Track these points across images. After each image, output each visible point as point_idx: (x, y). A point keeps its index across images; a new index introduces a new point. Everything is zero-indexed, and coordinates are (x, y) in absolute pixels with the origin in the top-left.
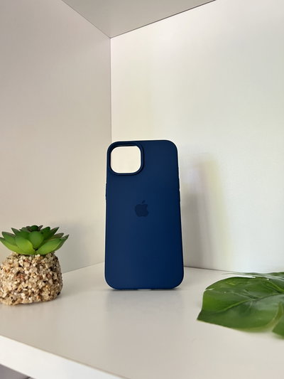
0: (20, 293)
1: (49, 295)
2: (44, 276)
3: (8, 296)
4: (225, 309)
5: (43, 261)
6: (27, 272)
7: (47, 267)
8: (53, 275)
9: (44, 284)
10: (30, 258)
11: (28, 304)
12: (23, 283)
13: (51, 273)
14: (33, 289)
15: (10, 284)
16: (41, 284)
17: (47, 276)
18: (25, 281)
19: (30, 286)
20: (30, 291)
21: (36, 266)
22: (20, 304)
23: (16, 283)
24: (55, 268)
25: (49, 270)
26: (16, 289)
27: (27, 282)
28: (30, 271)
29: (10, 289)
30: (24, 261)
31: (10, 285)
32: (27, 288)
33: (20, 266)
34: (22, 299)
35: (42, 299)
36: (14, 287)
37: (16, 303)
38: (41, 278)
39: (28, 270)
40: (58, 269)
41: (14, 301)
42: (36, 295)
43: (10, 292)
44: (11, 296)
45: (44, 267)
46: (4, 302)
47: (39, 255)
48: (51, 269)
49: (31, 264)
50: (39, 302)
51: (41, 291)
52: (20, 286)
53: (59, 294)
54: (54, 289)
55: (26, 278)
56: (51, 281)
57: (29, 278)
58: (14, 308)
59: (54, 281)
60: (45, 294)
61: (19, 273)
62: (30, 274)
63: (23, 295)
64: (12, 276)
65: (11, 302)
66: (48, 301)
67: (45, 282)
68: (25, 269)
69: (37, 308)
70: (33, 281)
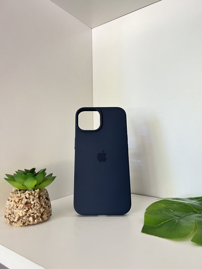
0: (28, 217)
1: (47, 217)
2: (43, 204)
4: (160, 224)
5: (41, 194)
6: (32, 202)
7: (44, 197)
9: (44, 210)
10: (33, 192)
11: (34, 224)
12: (30, 210)
14: (37, 214)
15: (21, 211)
16: (42, 210)
17: (45, 204)
18: (32, 209)
19: (35, 212)
20: (35, 215)
21: (38, 197)
22: (28, 225)
23: (25, 210)
25: (46, 200)
26: (26, 215)
27: (33, 209)
28: (35, 201)
29: (21, 215)
30: (29, 194)
32: (33, 213)
33: (27, 198)
34: (30, 222)
35: (43, 220)
36: (24, 213)
37: (26, 224)
38: (42, 205)
39: (33, 200)
41: (24, 223)
42: (39, 218)
43: (20, 217)
44: (20, 220)
46: (15, 224)
47: (38, 190)
49: (34, 196)
50: (41, 222)
51: (42, 214)
52: (28, 213)
54: (49, 213)
55: (32, 206)
56: (47, 207)
57: (34, 206)
59: (49, 207)
60: (45, 217)
61: (27, 203)
62: (34, 203)
63: (31, 219)
64: (22, 206)
65: (22, 225)
66: (46, 221)
67: (44, 208)
68: (31, 200)
69: (40, 226)
70: (37, 208)
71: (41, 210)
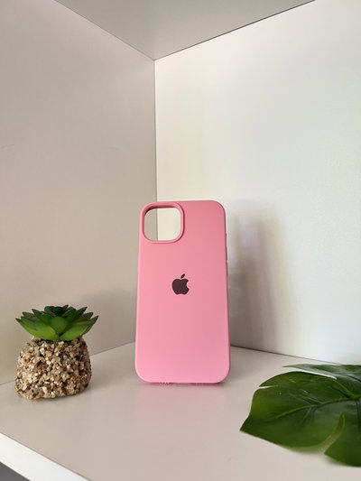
0: (41, 386)
1: (75, 388)
2: (68, 367)
3: (28, 388)
4: (278, 416)
5: (67, 349)
6: (48, 363)
7: (72, 356)
8: (79, 365)
9: (68, 376)
10: (53, 346)
11: (51, 399)
12: (44, 376)
13: (76, 363)
14: (55, 382)
15: (30, 375)
16: (65, 377)
17: (71, 366)
18: (47, 373)
19: (52, 379)
20: (52, 384)
21: (59, 355)
22: (42, 398)
23: (36, 375)
24: (82, 356)
25: (74, 360)
26: (37, 382)
27: (49, 374)
28: (52, 361)
29: (30, 382)
30: (46, 349)
31: (30, 377)
32: (48, 381)
33: (41, 355)
34: (43, 393)
35: (66, 394)
36: (35, 379)
37: (37, 397)
38: (65, 369)
39: (50, 360)
40: (86, 357)
41: (35, 395)
42: (59, 389)
43: (31, 385)
44: (32, 389)
45: (68, 356)
46: (24, 395)
47: (62, 343)
48: (77, 358)
49: (53, 353)
50: (63, 397)
51: (65, 384)
52: (41, 379)
53: (86, 386)
54: (81, 382)
55: (48, 369)
56: (77, 373)
57: (51, 369)
58: (35, 402)
59: (81, 372)
60: (70, 388)
61: (39, 363)
62: (52, 365)
63: (44, 389)
64: (33, 367)
65: (31, 397)
66: (74, 394)
67: (69, 373)
68: (47, 358)
69: (61, 403)
70: (56, 373)
71: (63, 377)
